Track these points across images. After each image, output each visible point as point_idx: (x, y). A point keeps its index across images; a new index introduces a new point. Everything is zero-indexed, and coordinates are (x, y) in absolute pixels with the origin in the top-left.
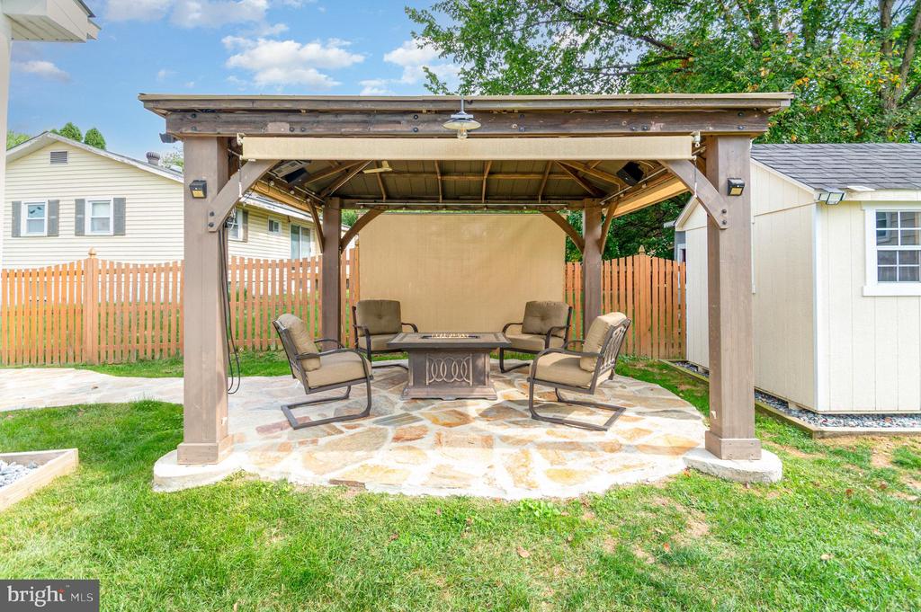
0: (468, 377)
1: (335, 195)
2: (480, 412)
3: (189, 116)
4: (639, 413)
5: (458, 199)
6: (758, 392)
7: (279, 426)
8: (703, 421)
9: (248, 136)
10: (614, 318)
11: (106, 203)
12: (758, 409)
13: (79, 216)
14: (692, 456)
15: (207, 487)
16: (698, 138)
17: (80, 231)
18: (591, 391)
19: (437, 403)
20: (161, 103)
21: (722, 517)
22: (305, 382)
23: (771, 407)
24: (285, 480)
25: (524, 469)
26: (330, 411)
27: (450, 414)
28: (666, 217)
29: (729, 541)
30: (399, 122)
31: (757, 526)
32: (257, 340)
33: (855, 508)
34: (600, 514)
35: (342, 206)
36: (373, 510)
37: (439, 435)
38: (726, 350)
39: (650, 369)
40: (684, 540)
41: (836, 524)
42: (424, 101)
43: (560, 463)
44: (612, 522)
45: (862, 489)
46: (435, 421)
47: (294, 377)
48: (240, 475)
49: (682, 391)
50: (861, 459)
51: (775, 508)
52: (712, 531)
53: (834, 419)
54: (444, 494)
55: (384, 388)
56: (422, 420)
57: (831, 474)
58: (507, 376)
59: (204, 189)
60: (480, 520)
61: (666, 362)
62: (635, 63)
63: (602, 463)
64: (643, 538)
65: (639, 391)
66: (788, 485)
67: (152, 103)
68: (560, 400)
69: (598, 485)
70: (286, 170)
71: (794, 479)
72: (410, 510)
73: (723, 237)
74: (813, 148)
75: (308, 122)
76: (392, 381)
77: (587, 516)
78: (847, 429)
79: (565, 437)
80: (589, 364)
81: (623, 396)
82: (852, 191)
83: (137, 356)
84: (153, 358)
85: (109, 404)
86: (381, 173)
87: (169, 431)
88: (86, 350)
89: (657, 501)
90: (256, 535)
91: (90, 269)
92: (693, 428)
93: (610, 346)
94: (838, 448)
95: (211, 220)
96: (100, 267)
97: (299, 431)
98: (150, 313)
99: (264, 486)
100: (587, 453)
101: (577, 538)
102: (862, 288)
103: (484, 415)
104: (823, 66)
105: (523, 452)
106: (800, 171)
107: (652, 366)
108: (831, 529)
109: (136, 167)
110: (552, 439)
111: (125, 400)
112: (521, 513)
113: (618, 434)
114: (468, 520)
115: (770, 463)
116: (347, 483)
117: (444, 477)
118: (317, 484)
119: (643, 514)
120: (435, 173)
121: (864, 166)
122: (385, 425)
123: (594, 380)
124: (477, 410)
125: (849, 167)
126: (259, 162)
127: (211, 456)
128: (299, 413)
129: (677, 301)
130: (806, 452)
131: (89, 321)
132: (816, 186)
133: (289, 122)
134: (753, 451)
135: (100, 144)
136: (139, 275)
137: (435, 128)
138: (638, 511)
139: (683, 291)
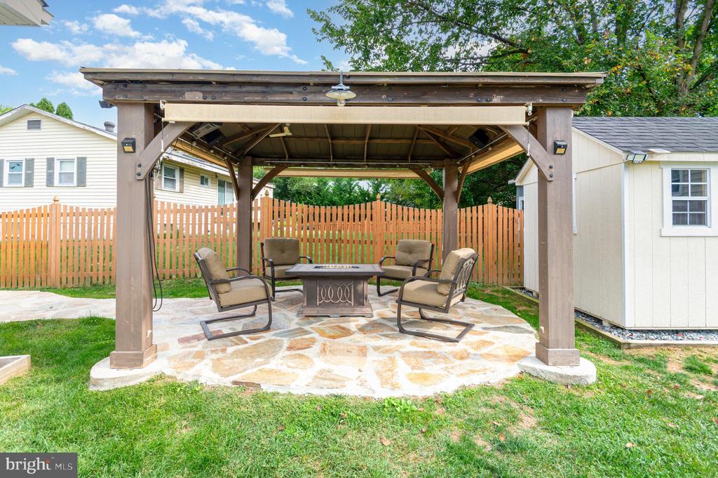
0: (350, 299)
1: (248, 154)
2: (359, 327)
3: (121, 86)
4: (485, 328)
5: (345, 159)
6: (577, 311)
7: (197, 338)
8: (535, 335)
9: (169, 102)
10: (464, 252)
11: (71, 161)
12: (578, 325)
13: (49, 171)
14: (526, 363)
15: (133, 387)
16: (530, 108)
17: (50, 182)
18: (446, 310)
19: (325, 320)
20: (99, 75)
21: (548, 412)
22: (218, 302)
23: (589, 324)
24: (197, 381)
25: (390, 373)
26: (238, 326)
27: (334, 329)
28: (510, 176)
29: (552, 432)
30: (291, 93)
31: (575, 419)
32: (186, 270)
33: (654, 405)
34: (449, 409)
35: (254, 164)
36: (265, 406)
37: (324, 345)
38: (552, 278)
39: (496, 294)
40: (516, 431)
41: (639, 418)
42: (311, 76)
43: (419, 368)
44: (459, 416)
45: (659, 389)
46: (322, 333)
47: (211, 299)
48: (161, 376)
49: (520, 311)
50: (659, 365)
51: (590, 405)
52: (539, 424)
53: (638, 334)
54: (324, 393)
55: (284, 308)
56: (312, 333)
57: (635, 377)
58: (383, 299)
59: (133, 145)
60: (352, 414)
61: (508, 288)
62: (486, 55)
63: (452, 368)
64: (484, 429)
65: (486, 311)
66: (601, 386)
67: (91, 75)
68: (423, 318)
69: (449, 385)
70: (203, 132)
71: (606, 382)
72: (295, 406)
73: (550, 187)
74: (622, 120)
75: (218, 92)
76: (291, 302)
77: (438, 411)
78: (648, 342)
79: (425, 347)
80: (445, 289)
81: (473, 314)
82: (653, 153)
83: (91, 282)
84: (104, 283)
85: (63, 319)
86: (284, 137)
87: (108, 342)
88: (50, 277)
89: (496, 399)
90: (169, 426)
91: (54, 212)
92: (527, 340)
93: (462, 274)
94: (641, 357)
95: (139, 170)
96: (62, 211)
97: (212, 342)
98: (101, 248)
99: (179, 386)
100: (441, 360)
101: (430, 429)
102: (660, 230)
103: (362, 329)
104: (632, 58)
105: (390, 358)
106: (613, 137)
107: (497, 291)
108: (635, 422)
109: (95, 133)
110: (414, 349)
111: (75, 316)
112: (385, 409)
113: (467, 345)
114: (342, 414)
115: (586, 369)
116: (247, 383)
117: (325, 379)
118: (222, 385)
119: (484, 410)
120: (327, 138)
121: (662, 134)
122: (281, 337)
123: (448, 301)
124: (356, 325)
125: (651, 134)
126: (178, 123)
127: (137, 361)
128: (214, 327)
129: (517, 241)
130: (616, 360)
131: (53, 253)
132: (625, 149)
133: (203, 92)
134: (573, 359)
135: (68, 115)
136: (93, 218)
137: (320, 98)
138: (479, 407)
139: (522, 232)
